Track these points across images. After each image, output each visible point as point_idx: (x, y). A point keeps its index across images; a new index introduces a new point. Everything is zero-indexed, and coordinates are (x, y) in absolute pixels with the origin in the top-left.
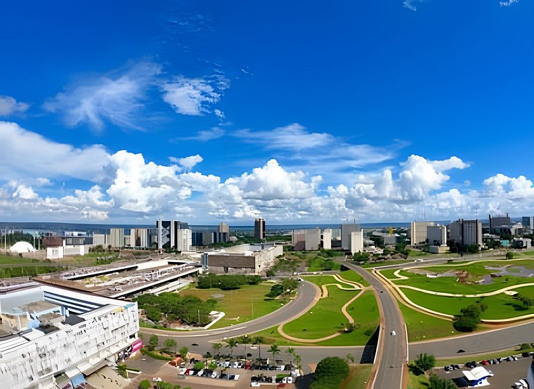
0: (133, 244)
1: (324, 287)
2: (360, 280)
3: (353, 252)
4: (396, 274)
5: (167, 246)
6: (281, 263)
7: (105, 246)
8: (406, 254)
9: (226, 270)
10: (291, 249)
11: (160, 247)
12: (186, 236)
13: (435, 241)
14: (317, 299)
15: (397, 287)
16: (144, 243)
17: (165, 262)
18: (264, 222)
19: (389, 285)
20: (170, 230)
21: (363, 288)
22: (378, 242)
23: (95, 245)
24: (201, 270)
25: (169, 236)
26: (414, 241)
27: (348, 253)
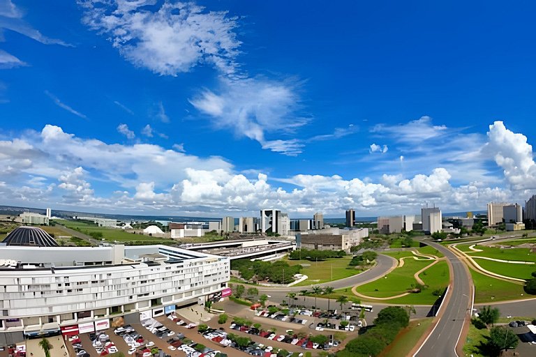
0: (241, 230)
1: (401, 259)
2: (436, 253)
3: (432, 232)
4: (471, 248)
5: (269, 231)
6: (365, 242)
7: (219, 231)
8: (483, 232)
9: (316, 247)
10: (377, 232)
11: (264, 231)
12: (285, 223)
13: (511, 220)
14: (393, 268)
15: (470, 257)
16: (250, 229)
17: (266, 242)
18: (354, 212)
19: (463, 256)
20: (272, 218)
21: (437, 258)
22: (456, 224)
23: (210, 230)
24: (294, 247)
25: (271, 223)
26: (492, 222)
27: (428, 233)
